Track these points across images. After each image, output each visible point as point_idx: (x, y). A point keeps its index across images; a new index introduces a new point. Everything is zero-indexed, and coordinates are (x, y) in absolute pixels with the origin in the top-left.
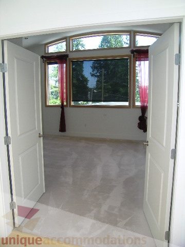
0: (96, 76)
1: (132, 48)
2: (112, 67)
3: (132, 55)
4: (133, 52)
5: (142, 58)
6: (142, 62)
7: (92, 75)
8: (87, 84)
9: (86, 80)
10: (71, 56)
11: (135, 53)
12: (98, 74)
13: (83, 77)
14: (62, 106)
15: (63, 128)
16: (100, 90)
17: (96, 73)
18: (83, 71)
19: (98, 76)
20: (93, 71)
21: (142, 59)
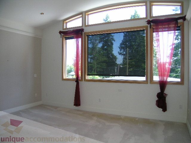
0: (122, 54)
1: (149, 19)
2: (135, 47)
3: (149, 26)
4: (149, 22)
5: (160, 28)
6: (160, 33)
7: (120, 54)
8: (116, 61)
9: (115, 58)
10: (87, 30)
11: (152, 24)
12: (125, 53)
13: (113, 55)
14: (77, 80)
15: (77, 102)
16: (126, 66)
17: (123, 52)
18: (112, 51)
19: (124, 55)
20: (120, 51)
21: (160, 30)
